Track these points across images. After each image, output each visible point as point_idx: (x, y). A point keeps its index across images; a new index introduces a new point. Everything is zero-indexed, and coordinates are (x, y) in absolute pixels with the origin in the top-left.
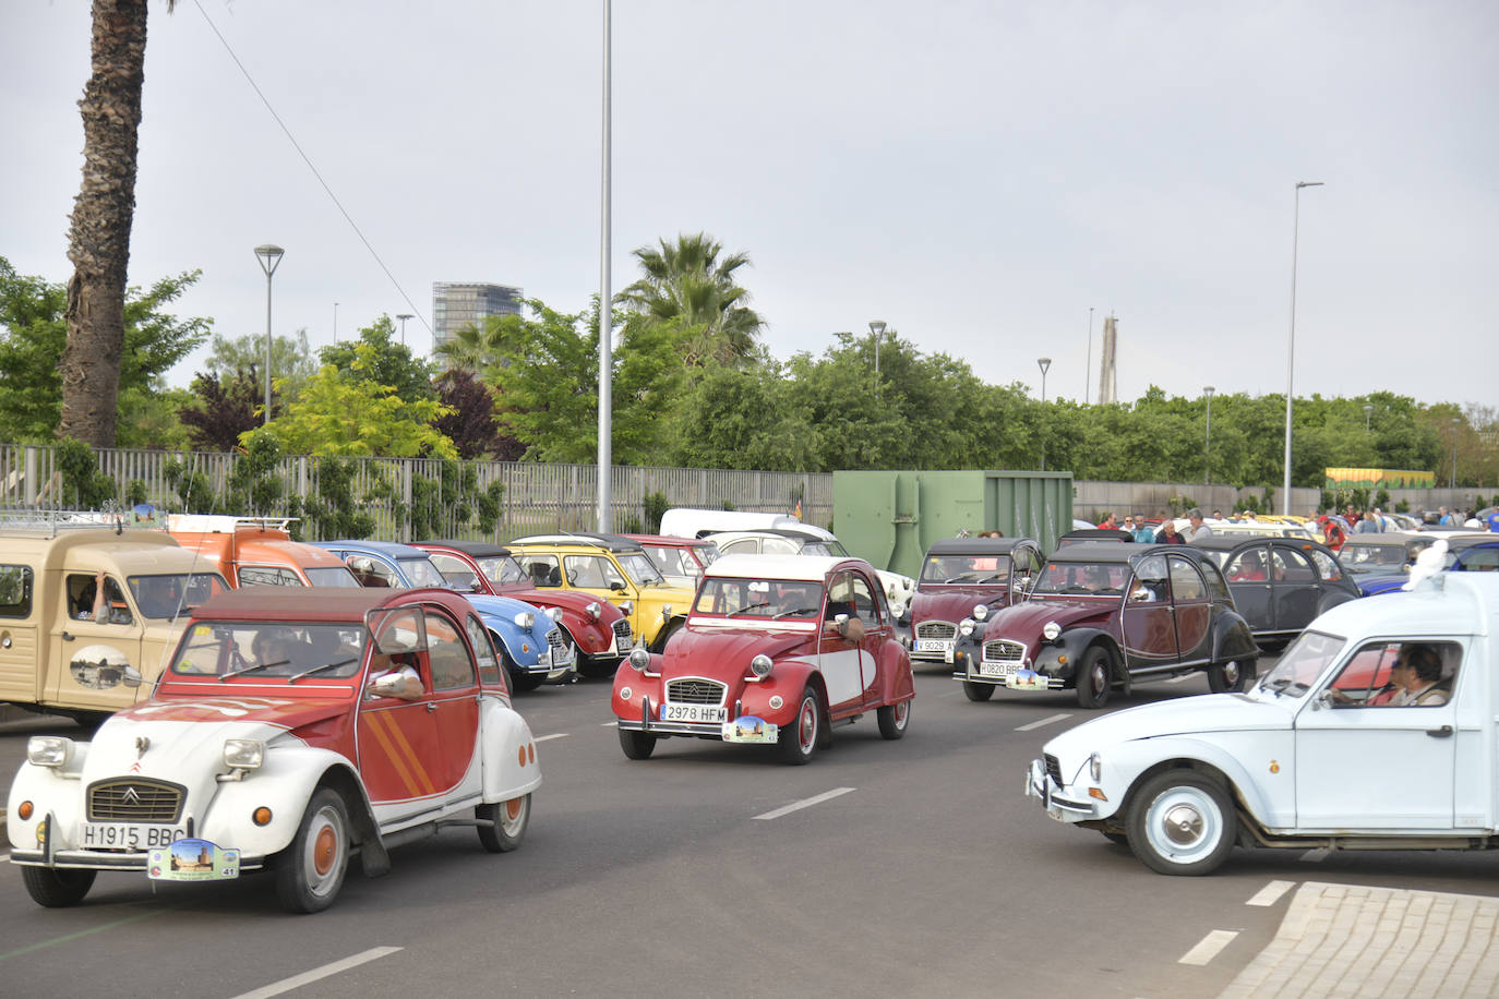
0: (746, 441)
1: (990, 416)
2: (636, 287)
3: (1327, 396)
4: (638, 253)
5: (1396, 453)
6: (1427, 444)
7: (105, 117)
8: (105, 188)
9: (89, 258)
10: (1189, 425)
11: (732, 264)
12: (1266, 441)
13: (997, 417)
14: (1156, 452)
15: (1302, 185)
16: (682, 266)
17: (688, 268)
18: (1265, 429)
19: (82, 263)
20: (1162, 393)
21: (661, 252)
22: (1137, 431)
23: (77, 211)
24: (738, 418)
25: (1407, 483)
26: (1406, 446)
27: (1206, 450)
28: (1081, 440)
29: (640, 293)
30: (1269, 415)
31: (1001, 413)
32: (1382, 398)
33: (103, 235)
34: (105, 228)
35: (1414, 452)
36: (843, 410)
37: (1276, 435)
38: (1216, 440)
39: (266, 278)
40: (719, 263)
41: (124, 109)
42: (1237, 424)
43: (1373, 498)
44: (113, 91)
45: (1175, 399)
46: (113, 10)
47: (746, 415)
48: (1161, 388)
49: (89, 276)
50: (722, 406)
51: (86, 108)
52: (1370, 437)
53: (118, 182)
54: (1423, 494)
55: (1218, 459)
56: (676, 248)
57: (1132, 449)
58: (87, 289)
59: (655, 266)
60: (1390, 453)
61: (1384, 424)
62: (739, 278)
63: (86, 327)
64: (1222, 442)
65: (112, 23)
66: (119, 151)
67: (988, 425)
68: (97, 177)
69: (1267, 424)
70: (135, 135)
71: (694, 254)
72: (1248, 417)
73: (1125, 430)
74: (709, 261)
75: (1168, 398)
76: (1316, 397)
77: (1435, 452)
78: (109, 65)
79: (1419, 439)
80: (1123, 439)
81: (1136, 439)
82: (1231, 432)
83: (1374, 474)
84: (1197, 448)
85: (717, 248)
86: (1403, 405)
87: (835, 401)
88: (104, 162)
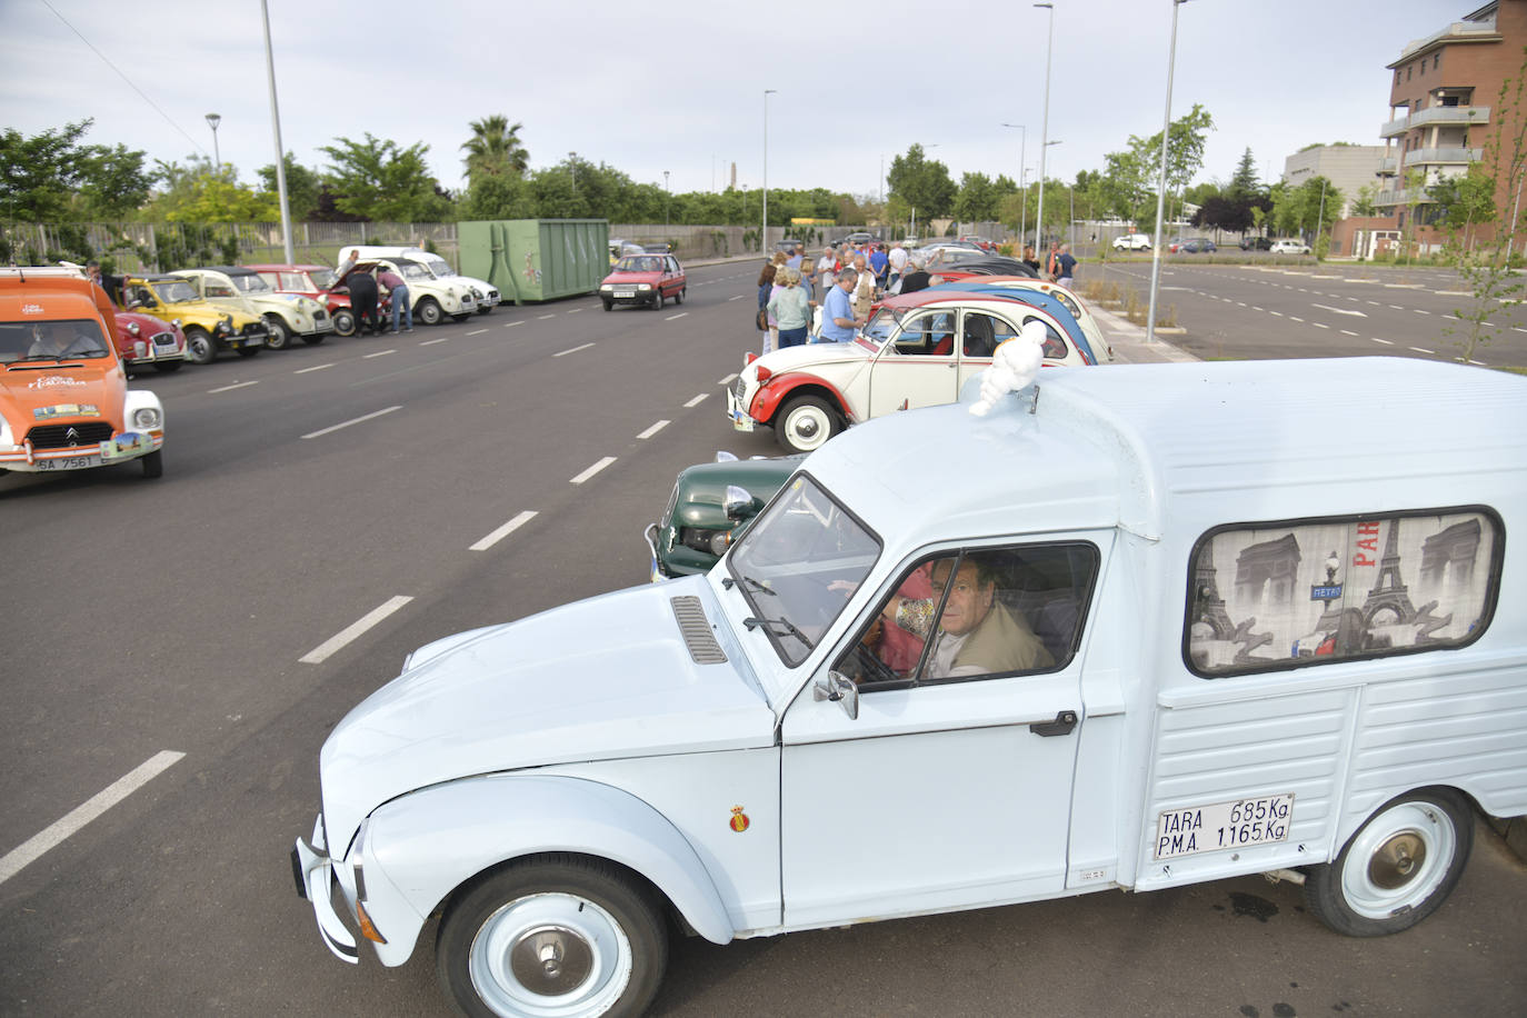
0: (498, 211)
2: (470, 141)
3: (798, 189)
4: (470, 124)
5: (824, 212)
6: (834, 209)
10: (737, 201)
11: (515, 128)
14: (721, 212)
15: (767, 92)
16: (491, 130)
17: (495, 131)
21: (482, 124)
24: (494, 199)
25: (825, 225)
26: (826, 210)
27: (744, 211)
28: (685, 207)
29: (471, 143)
32: (819, 191)
35: (829, 212)
36: (554, 193)
38: (748, 207)
39: (212, 131)
40: (508, 128)
43: (809, 232)
45: (737, 192)
47: (499, 197)
50: (487, 193)
52: (813, 206)
54: (829, 228)
55: (749, 215)
56: (489, 122)
57: (711, 211)
61: (818, 201)
62: (518, 134)
67: (639, 201)
71: (497, 124)
73: (708, 203)
74: (504, 128)
75: (735, 191)
76: (793, 190)
77: (838, 212)
80: (707, 207)
81: (713, 207)
83: (810, 221)
84: (740, 211)
85: (508, 121)
86: (826, 193)
87: (549, 190)
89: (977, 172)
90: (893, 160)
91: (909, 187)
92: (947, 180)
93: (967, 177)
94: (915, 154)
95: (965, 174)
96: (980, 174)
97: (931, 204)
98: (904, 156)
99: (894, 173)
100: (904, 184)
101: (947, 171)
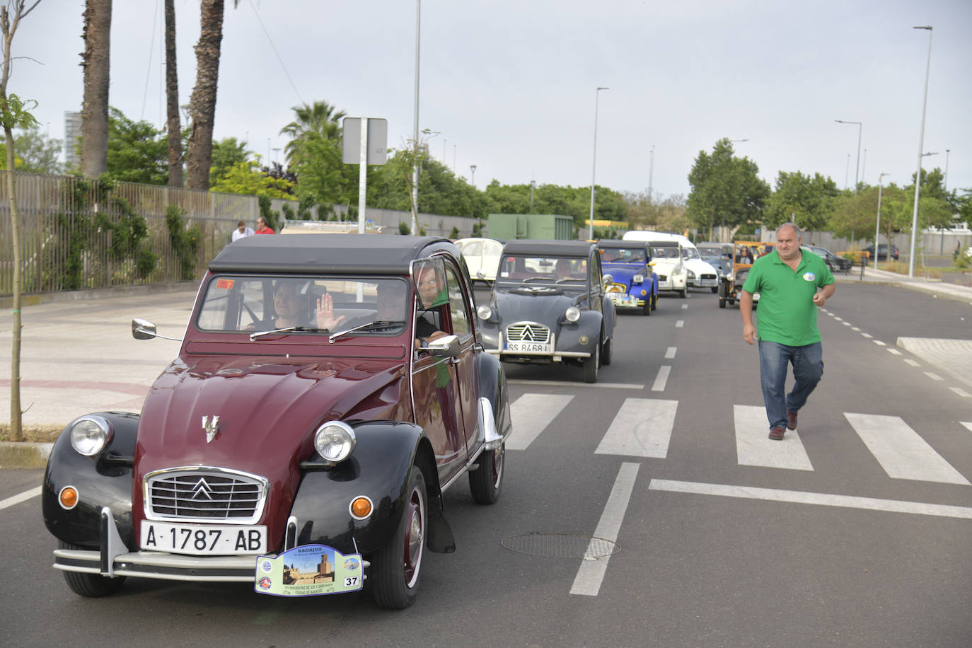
1: (456, 193)
2: (291, 125)
4: (294, 109)
5: (607, 213)
6: (620, 209)
7: (208, 54)
8: (207, 84)
9: (201, 115)
11: (338, 116)
12: (554, 207)
13: (458, 192)
15: (599, 89)
16: (315, 116)
17: (318, 117)
18: (554, 201)
19: (198, 117)
20: (499, 183)
22: (504, 200)
23: (194, 94)
25: (619, 227)
26: (610, 211)
29: (293, 128)
30: (556, 194)
31: (460, 191)
33: (207, 105)
34: (207, 102)
35: (614, 213)
37: (558, 204)
38: (535, 206)
40: (332, 115)
41: (215, 51)
42: (541, 199)
43: (610, 234)
44: (212, 43)
45: (505, 186)
46: (211, 7)
48: (498, 181)
49: (200, 123)
51: (199, 49)
52: (596, 204)
53: (213, 82)
56: (312, 107)
58: (199, 128)
59: (304, 116)
60: (603, 213)
61: (601, 200)
62: (341, 123)
63: (199, 145)
64: (537, 207)
65: (212, 14)
66: (213, 69)
67: (455, 196)
68: (204, 80)
69: (555, 199)
70: (218, 62)
71: (321, 110)
72: (547, 196)
74: (329, 114)
75: (501, 185)
76: (569, 186)
77: (623, 213)
78: (210, 31)
79: (616, 207)
81: (505, 204)
82: (541, 202)
83: (607, 223)
85: (332, 108)
88: (207, 73)
89: (795, 171)
90: (697, 156)
91: (715, 188)
92: (757, 181)
93: (783, 176)
94: (723, 149)
95: (780, 173)
96: (799, 174)
97: (738, 207)
98: (710, 152)
99: (696, 171)
100: (709, 184)
101: (755, 169)
